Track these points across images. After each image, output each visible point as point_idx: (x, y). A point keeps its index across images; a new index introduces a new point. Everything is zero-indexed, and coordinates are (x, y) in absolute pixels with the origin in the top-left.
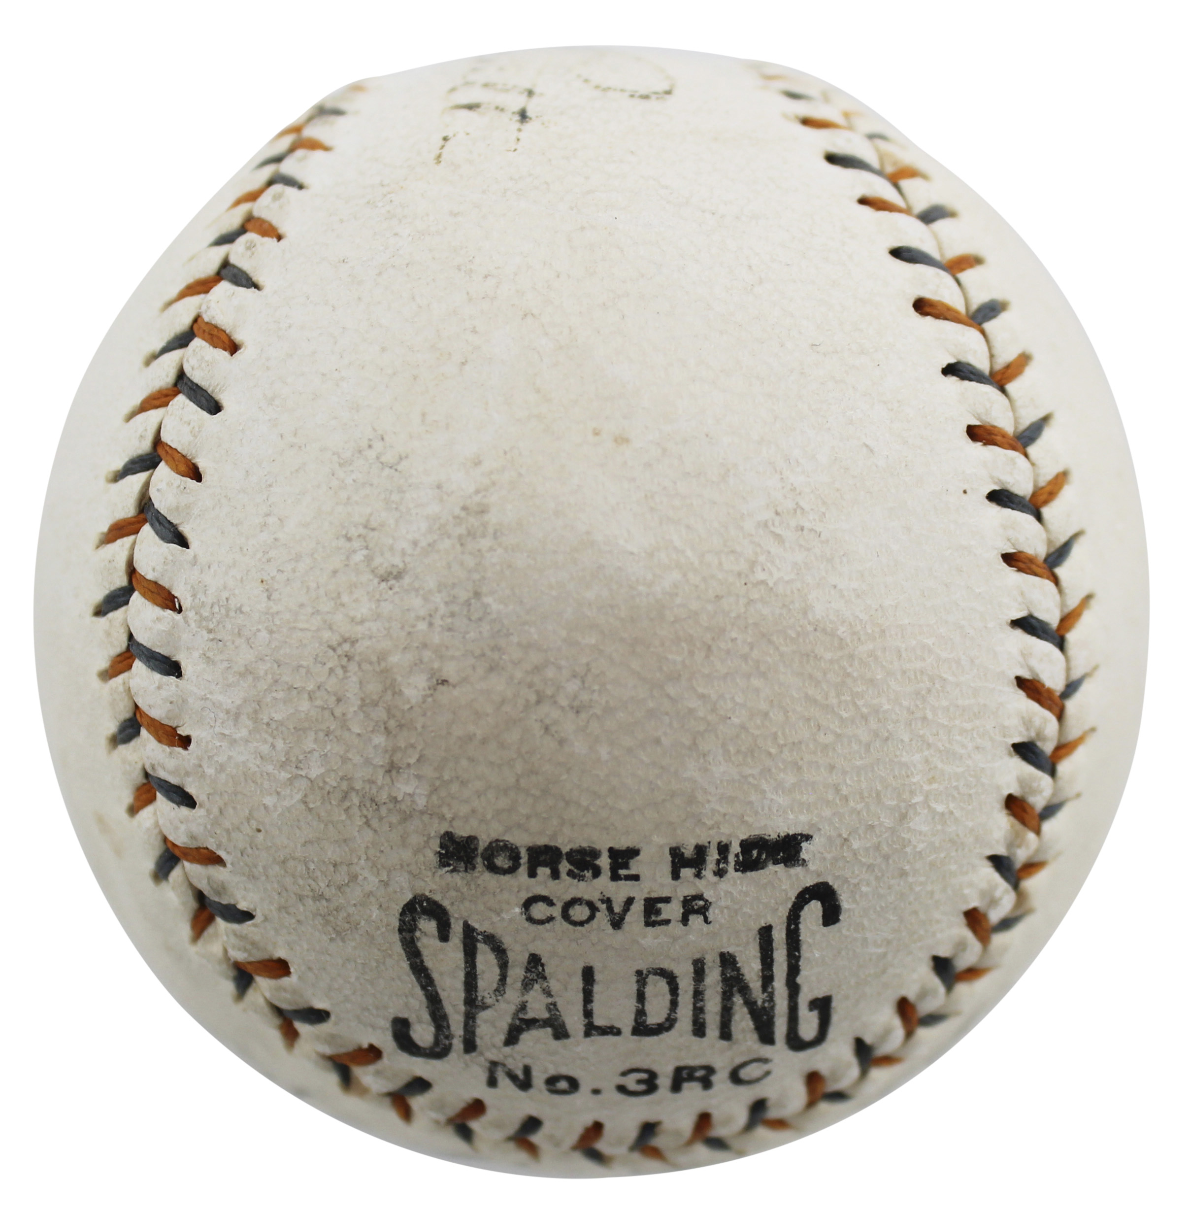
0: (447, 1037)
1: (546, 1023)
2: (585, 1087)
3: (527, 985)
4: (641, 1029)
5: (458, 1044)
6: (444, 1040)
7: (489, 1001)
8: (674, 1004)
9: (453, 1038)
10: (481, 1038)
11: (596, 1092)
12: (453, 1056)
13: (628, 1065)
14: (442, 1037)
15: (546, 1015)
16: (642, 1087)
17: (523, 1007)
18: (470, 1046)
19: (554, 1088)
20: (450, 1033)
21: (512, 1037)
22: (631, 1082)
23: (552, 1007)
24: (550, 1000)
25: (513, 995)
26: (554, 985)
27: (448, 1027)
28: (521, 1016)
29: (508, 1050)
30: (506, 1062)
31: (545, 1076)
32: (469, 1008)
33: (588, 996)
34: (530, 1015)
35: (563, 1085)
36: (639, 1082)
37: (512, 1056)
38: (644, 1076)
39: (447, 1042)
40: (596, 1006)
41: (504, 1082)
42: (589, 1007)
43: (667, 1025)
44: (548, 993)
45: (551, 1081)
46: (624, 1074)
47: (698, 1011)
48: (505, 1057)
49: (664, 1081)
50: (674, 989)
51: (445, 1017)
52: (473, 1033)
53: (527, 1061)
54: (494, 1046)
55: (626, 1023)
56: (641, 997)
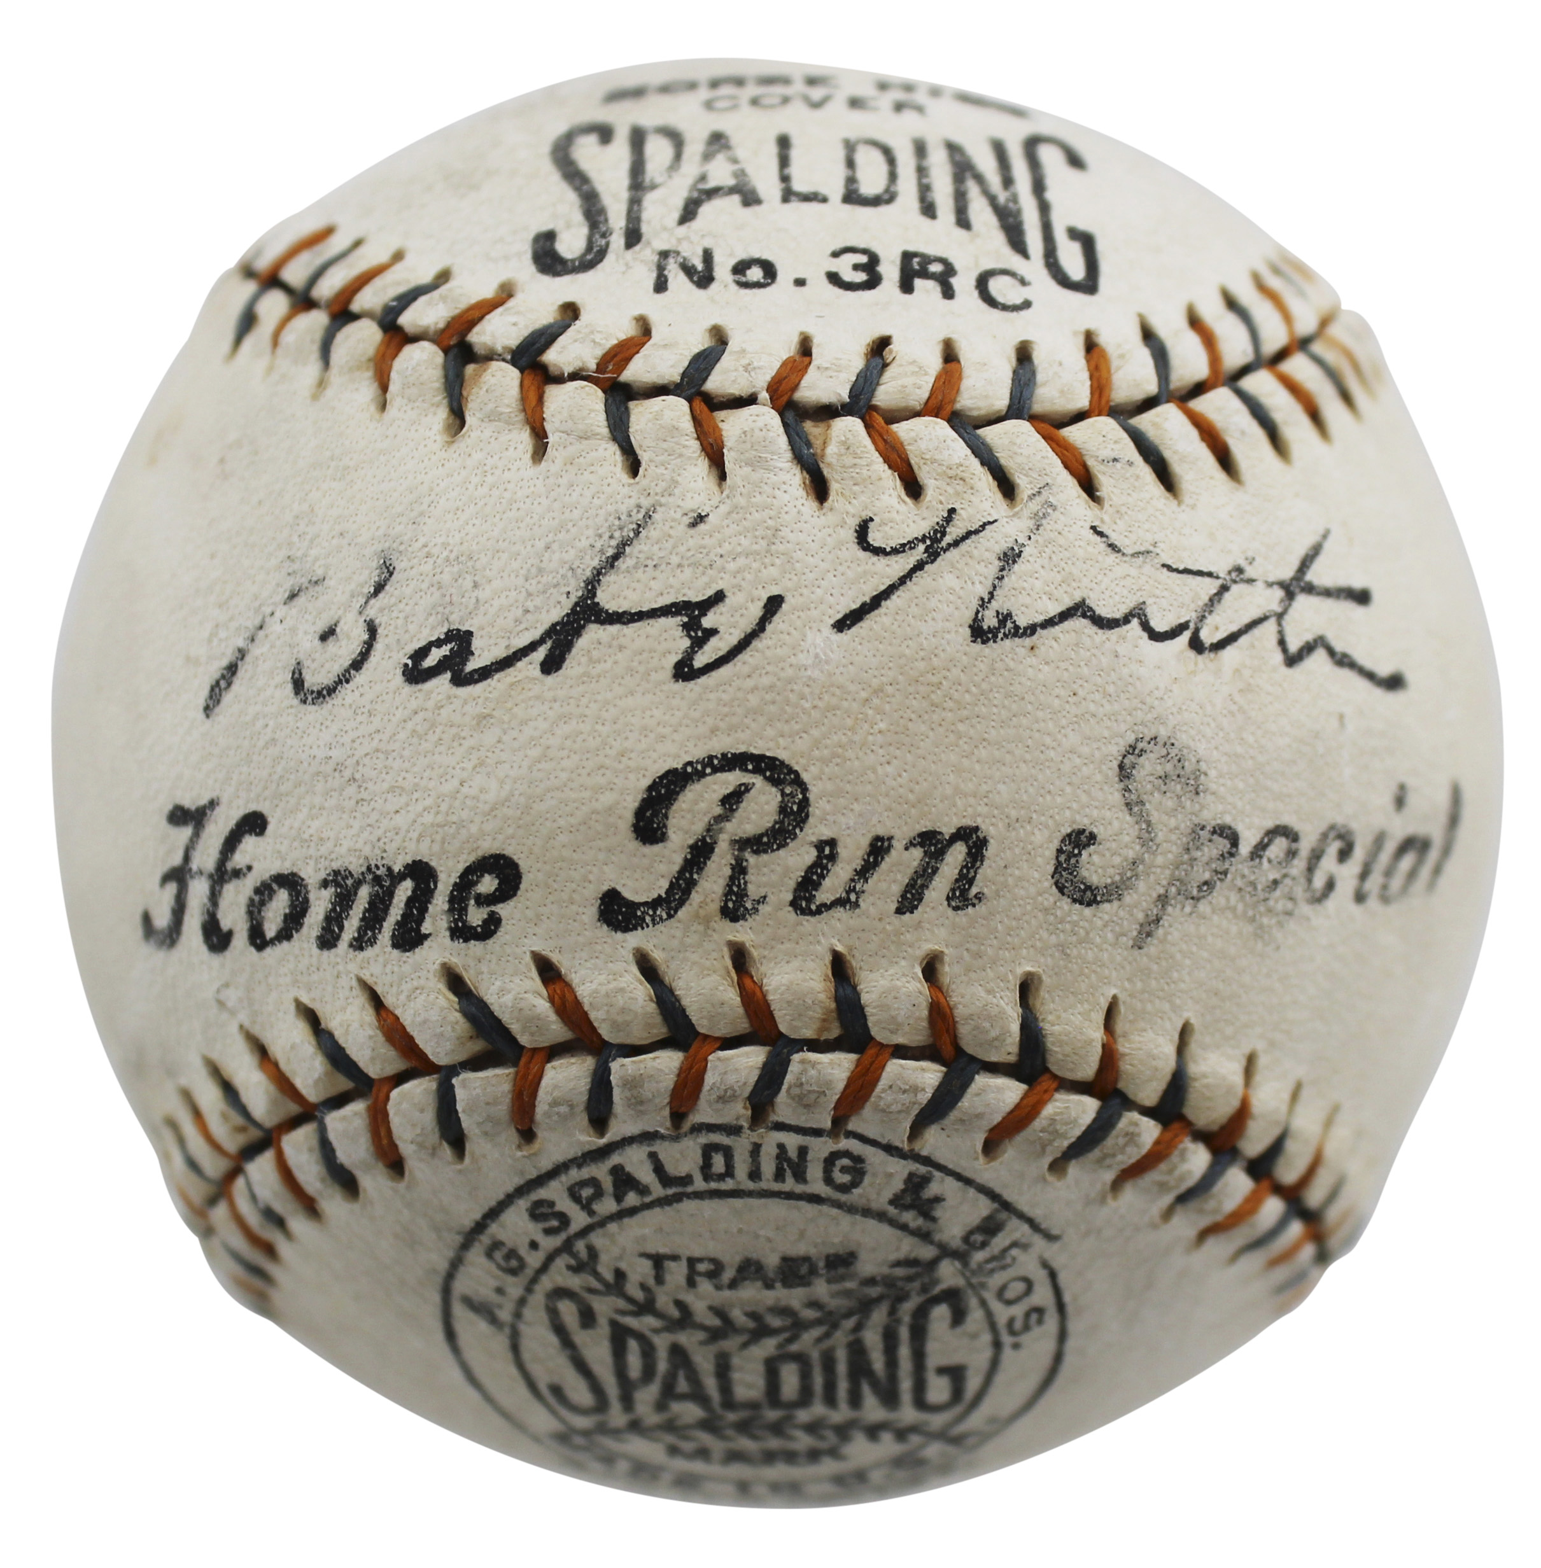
0: (604, 235)
1: (732, 190)
2: (785, 276)
3: (707, 157)
4: (852, 197)
5: (617, 240)
6: (599, 240)
7: (659, 179)
8: (893, 176)
9: (611, 234)
10: (649, 222)
11: (800, 282)
12: (610, 258)
13: (838, 245)
14: (597, 236)
15: (731, 182)
16: (861, 277)
17: (703, 178)
18: (633, 237)
19: (744, 279)
20: (608, 229)
21: (689, 213)
22: (845, 267)
23: (741, 174)
24: (736, 167)
25: (691, 168)
26: (740, 152)
27: (606, 220)
28: (701, 186)
29: (683, 230)
30: (680, 249)
31: (733, 262)
32: (633, 193)
33: (784, 161)
34: (711, 184)
35: (755, 274)
36: (856, 267)
37: (687, 238)
38: (863, 259)
39: (603, 242)
40: (794, 170)
41: (677, 279)
42: (786, 171)
43: (886, 197)
44: (735, 161)
45: (740, 268)
46: (836, 254)
47: (924, 190)
48: (679, 240)
49: (890, 271)
50: (891, 160)
51: (602, 211)
52: (638, 220)
53: (708, 243)
54: (665, 229)
55: (835, 189)
56: (850, 163)
